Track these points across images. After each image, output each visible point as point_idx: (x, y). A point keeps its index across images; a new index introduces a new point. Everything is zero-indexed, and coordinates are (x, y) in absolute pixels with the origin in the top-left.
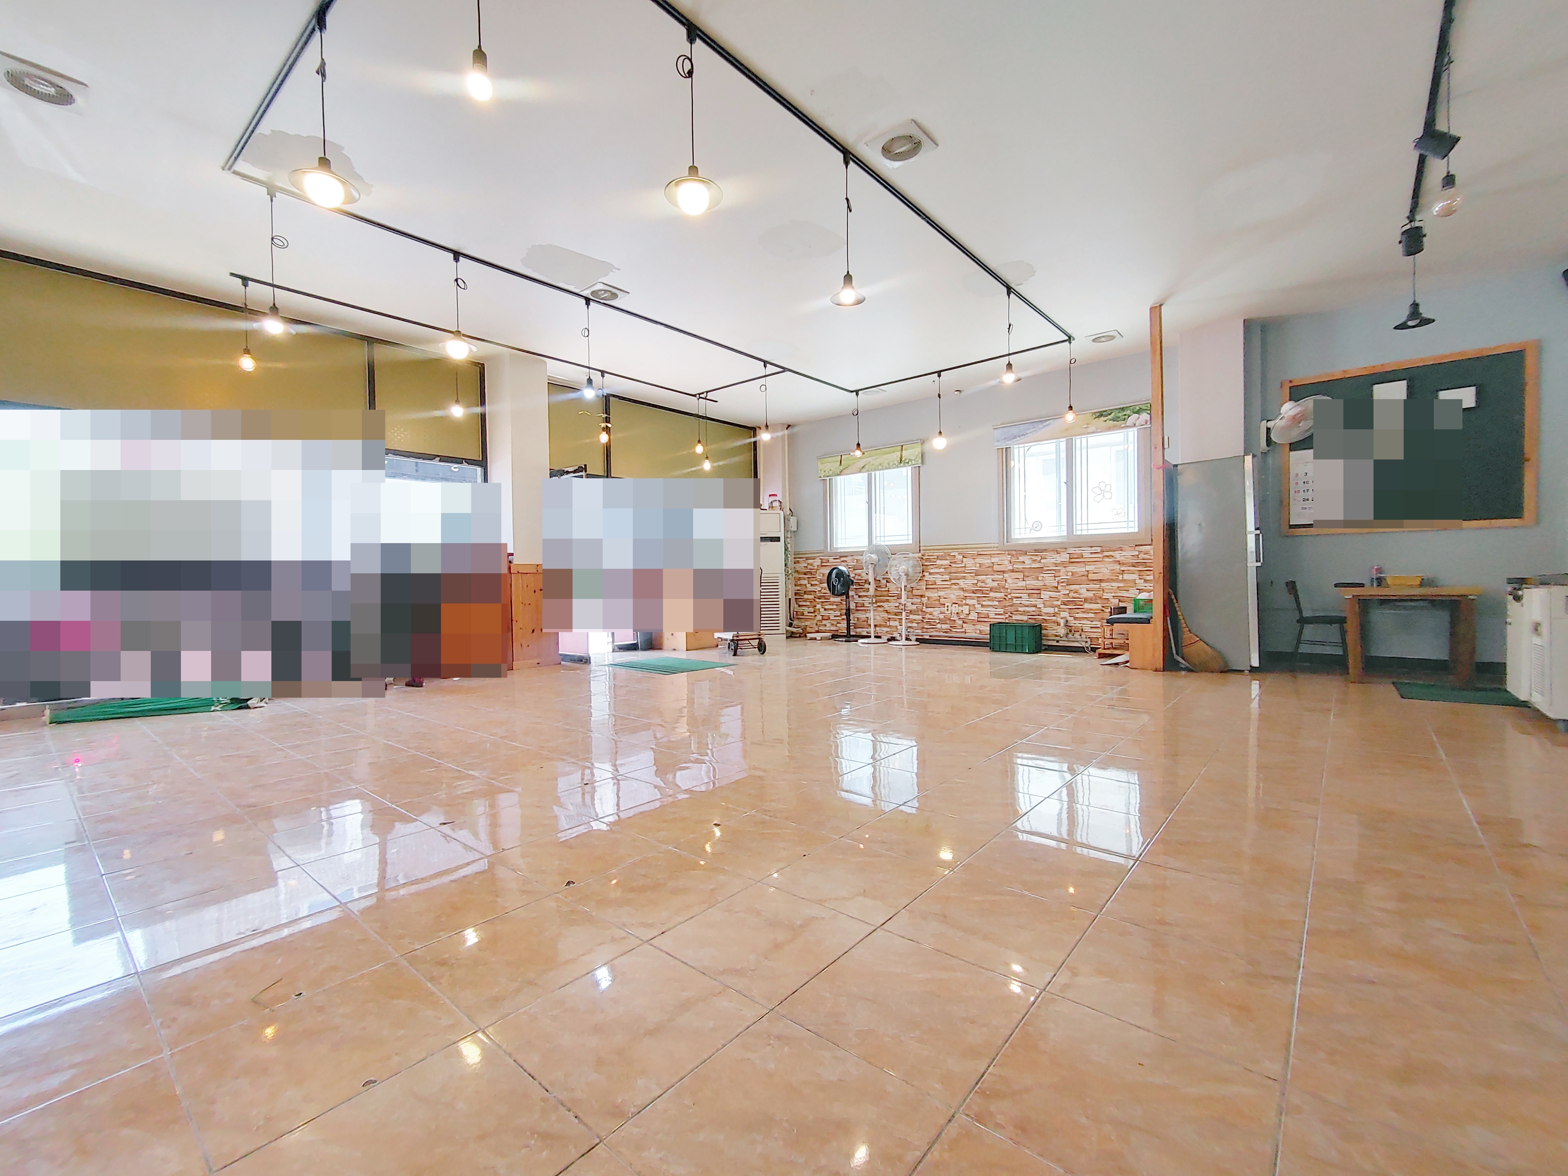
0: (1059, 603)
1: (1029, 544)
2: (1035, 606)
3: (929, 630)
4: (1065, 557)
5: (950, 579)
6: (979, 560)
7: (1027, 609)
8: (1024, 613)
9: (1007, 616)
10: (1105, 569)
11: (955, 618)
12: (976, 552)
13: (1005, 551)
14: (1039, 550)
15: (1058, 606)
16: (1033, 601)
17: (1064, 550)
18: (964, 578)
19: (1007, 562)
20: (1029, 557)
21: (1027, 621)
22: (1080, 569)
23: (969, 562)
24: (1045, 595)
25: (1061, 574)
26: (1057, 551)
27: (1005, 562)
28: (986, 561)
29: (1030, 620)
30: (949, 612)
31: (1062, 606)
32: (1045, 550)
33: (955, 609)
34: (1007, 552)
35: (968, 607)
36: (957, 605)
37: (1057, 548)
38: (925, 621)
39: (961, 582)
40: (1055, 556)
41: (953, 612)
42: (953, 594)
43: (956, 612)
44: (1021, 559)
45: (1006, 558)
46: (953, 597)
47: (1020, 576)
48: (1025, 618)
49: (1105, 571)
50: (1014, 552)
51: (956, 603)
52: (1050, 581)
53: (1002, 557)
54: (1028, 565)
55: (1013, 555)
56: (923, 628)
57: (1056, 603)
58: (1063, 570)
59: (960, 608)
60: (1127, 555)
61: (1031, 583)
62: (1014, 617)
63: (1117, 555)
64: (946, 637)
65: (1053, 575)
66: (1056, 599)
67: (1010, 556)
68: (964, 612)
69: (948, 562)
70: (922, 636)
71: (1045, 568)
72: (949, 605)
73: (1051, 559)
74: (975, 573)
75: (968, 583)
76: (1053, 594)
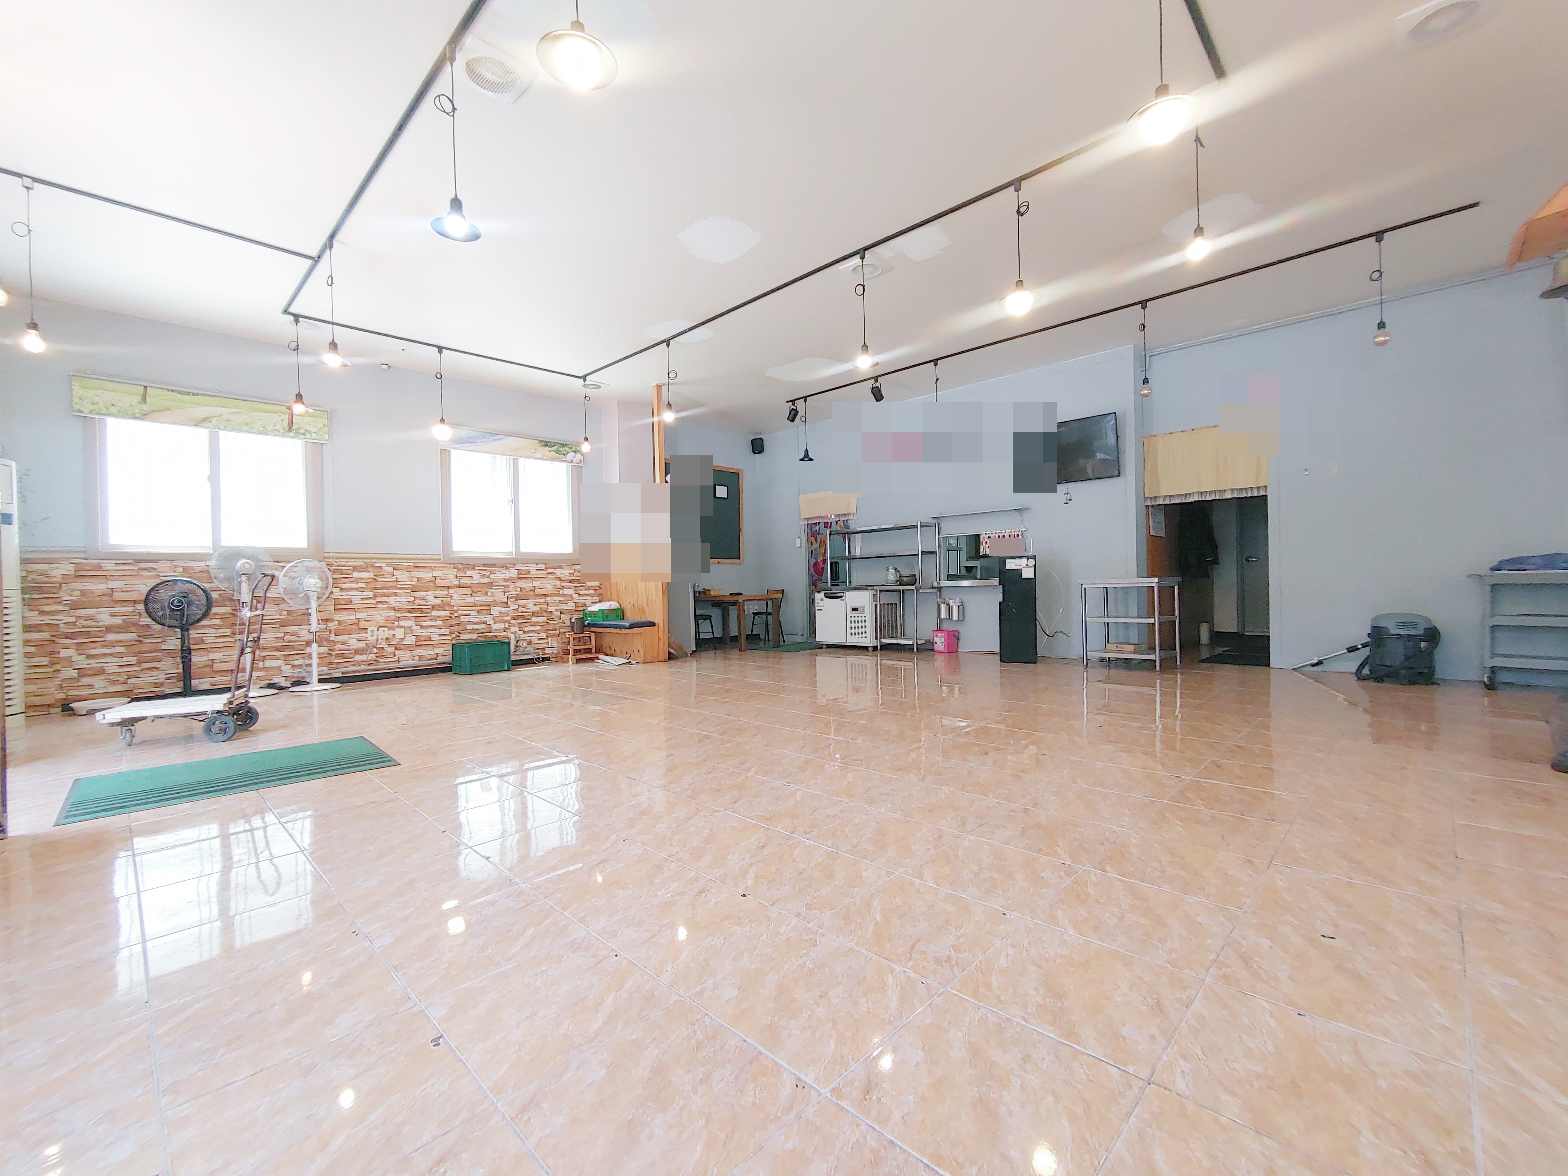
0: (509, 618)
1: (477, 558)
2: (485, 623)
3: (340, 666)
4: (513, 573)
5: (375, 596)
6: (416, 573)
7: (476, 626)
8: (473, 631)
9: (454, 636)
10: (549, 585)
11: (384, 645)
12: (412, 564)
13: (450, 564)
14: (488, 565)
15: (509, 622)
16: (483, 618)
17: (512, 566)
18: (396, 594)
19: (452, 577)
20: (478, 572)
21: (476, 639)
22: (527, 585)
23: (403, 577)
24: (495, 611)
25: (511, 589)
26: (506, 566)
27: (450, 576)
28: (426, 575)
29: (480, 638)
30: (375, 638)
31: (512, 621)
32: (495, 565)
33: (384, 633)
34: (452, 566)
35: (403, 629)
36: (387, 628)
37: (505, 564)
38: (334, 653)
39: (392, 600)
40: (504, 571)
41: (380, 637)
42: (380, 616)
43: (385, 638)
44: (469, 573)
45: (451, 572)
46: (380, 619)
47: (469, 591)
48: (474, 636)
49: (549, 586)
50: (460, 566)
51: (385, 627)
52: (500, 597)
53: (447, 571)
54: (476, 579)
55: (459, 569)
56: (331, 663)
57: (506, 618)
58: (512, 585)
59: (392, 632)
60: (565, 572)
61: (480, 598)
62: (463, 637)
63: (558, 572)
64: (370, 670)
65: (502, 590)
66: (506, 615)
67: (456, 570)
68: (397, 637)
69: (371, 575)
70: (330, 674)
71: (494, 584)
72: (375, 629)
73: (500, 575)
74: (411, 589)
75: (402, 600)
76: (503, 610)
